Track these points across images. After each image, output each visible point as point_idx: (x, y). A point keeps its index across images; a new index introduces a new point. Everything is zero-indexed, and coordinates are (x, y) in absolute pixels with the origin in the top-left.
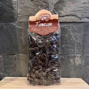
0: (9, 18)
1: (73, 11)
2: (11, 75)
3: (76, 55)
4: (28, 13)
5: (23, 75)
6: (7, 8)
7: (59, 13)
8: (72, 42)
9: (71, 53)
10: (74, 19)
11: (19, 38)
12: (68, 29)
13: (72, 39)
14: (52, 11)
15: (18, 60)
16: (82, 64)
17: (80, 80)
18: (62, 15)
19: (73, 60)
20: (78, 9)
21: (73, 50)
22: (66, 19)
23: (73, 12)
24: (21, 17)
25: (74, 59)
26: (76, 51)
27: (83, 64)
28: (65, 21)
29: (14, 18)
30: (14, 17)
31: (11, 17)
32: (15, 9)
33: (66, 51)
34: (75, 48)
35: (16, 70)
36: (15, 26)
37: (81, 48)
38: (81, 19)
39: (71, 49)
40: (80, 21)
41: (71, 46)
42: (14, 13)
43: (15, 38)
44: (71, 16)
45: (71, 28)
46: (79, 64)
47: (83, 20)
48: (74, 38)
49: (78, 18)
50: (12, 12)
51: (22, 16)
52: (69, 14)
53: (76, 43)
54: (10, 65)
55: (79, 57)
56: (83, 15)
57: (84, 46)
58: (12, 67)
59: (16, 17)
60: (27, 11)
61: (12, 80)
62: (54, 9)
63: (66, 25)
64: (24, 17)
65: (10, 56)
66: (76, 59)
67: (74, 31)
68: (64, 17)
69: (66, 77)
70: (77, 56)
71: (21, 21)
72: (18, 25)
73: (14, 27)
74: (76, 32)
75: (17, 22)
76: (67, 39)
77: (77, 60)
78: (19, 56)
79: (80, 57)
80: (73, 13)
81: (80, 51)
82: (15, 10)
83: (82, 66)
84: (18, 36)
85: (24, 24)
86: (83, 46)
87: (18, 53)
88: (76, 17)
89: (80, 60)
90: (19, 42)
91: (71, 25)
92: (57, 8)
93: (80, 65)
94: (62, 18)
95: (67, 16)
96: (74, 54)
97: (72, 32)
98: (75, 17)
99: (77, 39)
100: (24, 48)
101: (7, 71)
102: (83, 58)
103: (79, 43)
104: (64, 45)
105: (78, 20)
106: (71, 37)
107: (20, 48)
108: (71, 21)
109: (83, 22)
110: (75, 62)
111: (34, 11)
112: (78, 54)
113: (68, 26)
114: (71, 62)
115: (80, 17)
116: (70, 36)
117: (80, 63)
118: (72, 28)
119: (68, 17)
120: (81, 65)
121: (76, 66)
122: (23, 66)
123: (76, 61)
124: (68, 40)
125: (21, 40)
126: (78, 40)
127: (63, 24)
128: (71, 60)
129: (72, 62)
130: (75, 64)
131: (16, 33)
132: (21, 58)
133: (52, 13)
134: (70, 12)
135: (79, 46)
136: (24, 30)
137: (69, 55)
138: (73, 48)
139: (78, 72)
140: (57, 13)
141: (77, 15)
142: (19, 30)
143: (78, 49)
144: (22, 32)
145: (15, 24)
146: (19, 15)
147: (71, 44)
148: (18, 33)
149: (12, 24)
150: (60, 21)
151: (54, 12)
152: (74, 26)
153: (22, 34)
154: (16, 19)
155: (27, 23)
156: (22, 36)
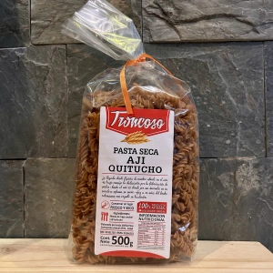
0: (3, 30)
2: (8, 233)
3: (240, 159)
4: (66, 11)
5: (51, 232)
7: (176, 8)
8: (225, 112)
9: (222, 153)
10: (232, 30)
11: (37, 99)
12: (212, 66)
13: (224, 102)
14: (151, 3)
15: (33, 179)
16: (261, 190)
17: (256, 248)
18: (188, 17)
19: (231, 176)
21: (228, 142)
22: (202, 30)
23: (227, 6)
24: (44, 27)
25: (232, 174)
26: (241, 146)
27: (266, 192)
28: (199, 36)
29: (17, 32)
30: (19, 25)
31: (7, 26)
34: (236, 134)
35: (27, 215)
36: (23, 57)
37: (257, 134)
38: (258, 28)
39: (221, 139)
40: (253, 36)
41: (221, 127)
42: (16, 12)
43: (23, 103)
44: (220, 20)
45: (222, 61)
46: (253, 190)
47: (263, 34)
48: (231, 99)
49: (245, 26)
50: (11, 9)
51: (46, 23)
52: (211, 11)
53: (240, 117)
55: (251, 167)
56: (262, 15)
57: (270, 126)
58: (14, 204)
59: (24, 27)
60: (65, 7)
61: (8, 250)
63: (204, 50)
64: (54, 27)
65: (5, 165)
66: (241, 172)
67: (231, 72)
68: (197, 25)
70: (243, 162)
71: (41, 42)
72: (33, 55)
73: (20, 64)
74: (238, 76)
75: (28, 45)
76: (209, 101)
77: (243, 176)
78: (38, 164)
79: (256, 166)
80: (226, 9)
81: (253, 143)
82: (20, 2)
83: (264, 197)
84: (32, 95)
85: (55, 50)
86: (264, 127)
87: (33, 154)
88: (240, 24)
89: (256, 177)
90: (35, 113)
91: (221, 50)
93: (255, 193)
94: (190, 26)
95: (208, 18)
96: (234, 154)
97: (226, 77)
98: (234, 23)
99: (242, 100)
100: (54, 135)
102: (266, 169)
103: (252, 117)
105: (247, 32)
106: (223, 95)
107: (40, 134)
108: (221, 37)
109: (263, 41)
110: (236, 183)
112: (248, 154)
113: (211, 56)
114: (222, 185)
115: (253, 22)
116: (220, 93)
117: (257, 186)
118: (226, 60)
119: (211, 24)
120: (258, 194)
121: (242, 198)
122: (51, 200)
123: (240, 180)
124: (210, 105)
125: (44, 109)
126: (247, 106)
127: (193, 48)
128: (224, 177)
129: (226, 184)
130: (237, 190)
131: (26, 84)
132: (43, 173)
133: (153, 11)
134: (218, 6)
135: (251, 127)
136: (53, 72)
137: (216, 160)
138: (229, 132)
139: (250, 219)
140: (170, 9)
141: (241, 16)
142: (38, 73)
143: (247, 137)
144: (45, 79)
145: (22, 51)
146: (34, 19)
147: (222, 119)
148: (32, 82)
149: (13, 53)
150: (181, 37)
151: (160, 7)
152: (232, 53)
153: (49, 85)
154: (25, 35)
155: (64, 47)
156: (46, 93)
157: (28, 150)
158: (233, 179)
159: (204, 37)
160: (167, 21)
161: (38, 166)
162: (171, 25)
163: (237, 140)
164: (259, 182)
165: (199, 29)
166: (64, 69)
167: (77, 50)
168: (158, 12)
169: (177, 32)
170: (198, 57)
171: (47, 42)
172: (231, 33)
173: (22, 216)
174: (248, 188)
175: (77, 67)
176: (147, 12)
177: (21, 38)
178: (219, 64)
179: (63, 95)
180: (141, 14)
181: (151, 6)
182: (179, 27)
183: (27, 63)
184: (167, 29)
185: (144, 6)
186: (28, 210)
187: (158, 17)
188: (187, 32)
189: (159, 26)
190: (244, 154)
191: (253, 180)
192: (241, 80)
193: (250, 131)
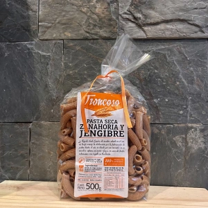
0: (19, 30)
1: (182, 10)
2: (18, 176)
3: (190, 125)
4: (64, 16)
5: (48, 177)
6: (13, 5)
7: (143, 15)
8: (179, 91)
9: (177, 121)
10: (184, 31)
11: (41, 79)
12: (169, 56)
13: (178, 83)
14: (126, 11)
15: (36, 137)
16: (206, 148)
17: (201, 192)
18: (152, 21)
19: (183, 138)
20: (195, 5)
21: (181, 112)
22: (163, 30)
23: (181, 13)
24: (48, 28)
25: (184, 136)
26: (191, 116)
28: (160, 35)
29: (29, 31)
30: (30, 26)
31: (22, 26)
32: (32, 7)
33: (163, 114)
34: (187, 107)
35: (31, 163)
36: (32, 49)
37: (203, 107)
38: (204, 29)
39: (176, 110)
40: (200, 35)
41: (176, 102)
42: (29, 17)
43: (32, 81)
44: (176, 23)
45: (177, 53)
46: (200, 149)
47: (207, 34)
48: (184, 80)
49: (194, 28)
50: (25, 14)
51: (50, 25)
52: (169, 17)
53: (190, 94)
54: (16, 151)
55: (198, 131)
56: (207, 19)
58: (22, 155)
59: (34, 27)
60: (64, 13)
61: (19, 188)
62: (131, 5)
63: (163, 45)
64: (55, 27)
65: (16, 126)
66: (191, 135)
67: (184, 61)
68: (159, 27)
69: (163, 184)
70: (192, 128)
71: (46, 38)
72: (39, 48)
73: (30, 54)
74: (189, 64)
75: (36, 40)
76: (167, 82)
77: (192, 138)
78: (40, 126)
79: (202, 131)
80: (180, 16)
81: (200, 114)
82: (32, 10)
84: (38, 75)
85: (55, 44)
87: (37, 119)
88: (190, 26)
89: (202, 139)
90: (40, 89)
91: (175, 46)
92: (139, 2)
93: (201, 151)
94: (153, 27)
95: (167, 22)
96: (186, 122)
97: (180, 64)
98: (186, 25)
99: (192, 82)
100: (53, 105)
101: (9, 165)
103: (199, 95)
104: (157, 98)
105: (196, 32)
106: (177, 77)
107: (43, 104)
108: (176, 36)
109: (207, 39)
110: (187, 143)
111: (81, 11)
112: (196, 121)
113: (169, 50)
114: (176, 145)
115: (200, 24)
116: (175, 76)
117: (203, 146)
118: (180, 52)
119: (169, 26)
120: (204, 151)
121: (191, 154)
122: (49, 153)
123: (190, 141)
124: (167, 85)
125: (46, 86)
126: (195, 86)
127: (155, 44)
128: (178, 139)
129: (179, 144)
130: (188, 148)
131: (34, 68)
132: (44, 133)
133: (127, 16)
134: (174, 13)
135: (198, 102)
136: (53, 60)
137: (172, 126)
138: (182, 106)
139: (197, 171)
140: (139, 15)
141: (191, 21)
142: (43, 60)
143: (196, 109)
144: (48, 64)
145: (32, 44)
146: (41, 22)
147: (177, 95)
148: (38, 66)
149: (26, 46)
150: (147, 35)
151: (132, 14)
152: (184, 47)
153: (50, 69)
154: (34, 33)
155: (62, 42)
156: (48, 75)
157: (34, 115)
158: (185, 140)
159: (164, 36)
160: (137, 24)
161: (41, 128)
162: (140, 26)
163: (188, 111)
164: (204, 143)
165: (160, 30)
166: (61, 58)
167: (71, 44)
168: (130, 17)
169: (144, 31)
170: (159, 50)
171: (50, 38)
172: (183, 33)
173: (28, 164)
174: (196, 147)
175: (71, 56)
176: (122, 17)
177: (31, 35)
178: (175, 55)
179: (60, 76)
180: (118, 18)
181: (125, 13)
182: (146, 28)
183: (35, 53)
184: (136, 29)
185: (121, 13)
186: (32, 160)
187: (130, 21)
188: (151, 32)
189: (130, 27)
190: (192, 122)
191: (199, 141)
192: (191, 67)
193: (198, 105)
